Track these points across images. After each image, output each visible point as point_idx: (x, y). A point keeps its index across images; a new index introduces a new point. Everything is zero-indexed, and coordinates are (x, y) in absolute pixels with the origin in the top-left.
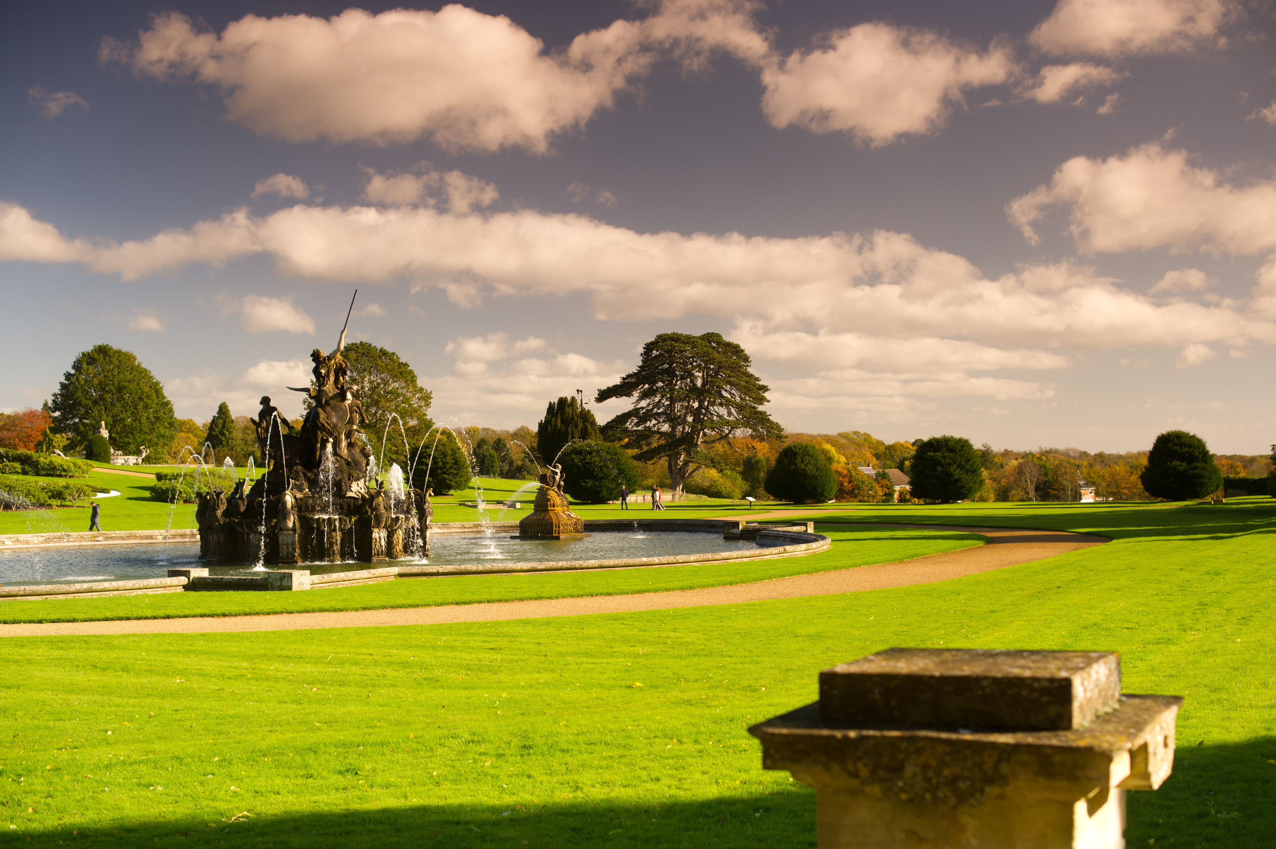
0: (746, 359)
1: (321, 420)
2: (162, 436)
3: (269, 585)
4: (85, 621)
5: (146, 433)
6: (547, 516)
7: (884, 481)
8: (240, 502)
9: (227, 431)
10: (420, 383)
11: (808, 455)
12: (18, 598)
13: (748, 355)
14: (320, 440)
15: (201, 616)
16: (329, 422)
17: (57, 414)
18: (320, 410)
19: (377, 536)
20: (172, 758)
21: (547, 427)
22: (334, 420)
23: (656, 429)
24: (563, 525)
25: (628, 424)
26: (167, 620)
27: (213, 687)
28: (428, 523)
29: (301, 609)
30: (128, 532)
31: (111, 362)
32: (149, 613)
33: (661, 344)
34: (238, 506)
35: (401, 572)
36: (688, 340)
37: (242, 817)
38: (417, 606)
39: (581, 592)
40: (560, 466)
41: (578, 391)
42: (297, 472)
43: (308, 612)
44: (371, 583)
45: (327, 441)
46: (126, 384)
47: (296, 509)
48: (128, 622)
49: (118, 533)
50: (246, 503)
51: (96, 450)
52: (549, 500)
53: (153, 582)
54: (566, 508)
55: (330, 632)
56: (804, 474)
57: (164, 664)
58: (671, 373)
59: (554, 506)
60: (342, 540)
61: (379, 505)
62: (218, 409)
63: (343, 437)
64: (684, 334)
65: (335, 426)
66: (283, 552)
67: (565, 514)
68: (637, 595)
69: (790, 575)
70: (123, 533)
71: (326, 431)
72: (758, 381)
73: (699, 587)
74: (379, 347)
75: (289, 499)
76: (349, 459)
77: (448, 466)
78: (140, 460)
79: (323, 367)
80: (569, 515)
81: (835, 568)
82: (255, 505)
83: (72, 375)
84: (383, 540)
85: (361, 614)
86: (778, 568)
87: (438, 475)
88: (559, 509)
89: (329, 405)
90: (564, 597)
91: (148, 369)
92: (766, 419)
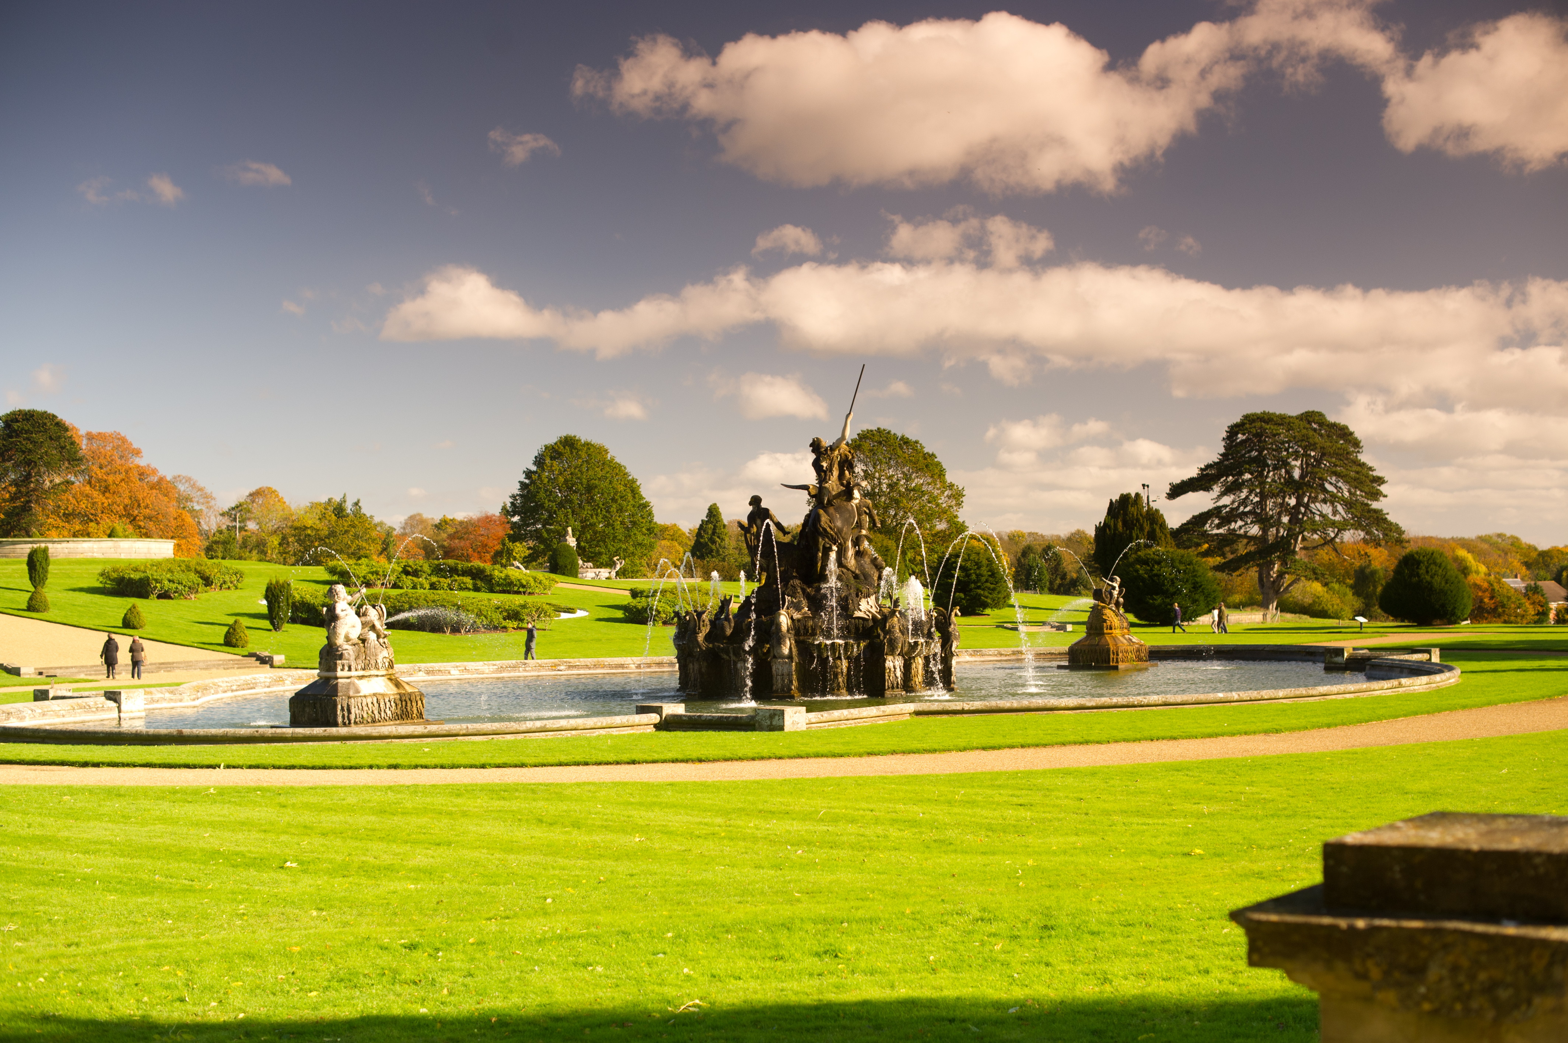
0: (1356, 444)
1: (822, 523)
2: (640, 544)
3: (757, 725)
4: (535, 766)
5: (620, 540)
6: (1103, 640)
7: (1536, 596)
8: (726, 623)
9: (719, 537)
10: (949, 478)
11: (1435, 563)
12: (459, 738)
13: (1359, 438)
14: (821, 548)
15: (673, 762)
16: (832, 526)
17: (516, 519)
18: (821, 512)
19: (891, 665)
20: (618, 933)
21: (1105, 531)
22: (839, 524)
23: (1242, 532)
24: (1122, 652)
25: (1208, 525)
26: (632, 766)
27: (679, 848)
28: (953, 649)
29: (793, 753)
30: (595, 660)
31: (579, 457)
32: (612, 757)
33: (1248, 426)
34: (723, 629)
35: (917, 709)
36: (1282, 421)
37: (694, 1006)
38: (934, 751)
39: (1139, 736)
40: (1118, 579)
41: (1144, 485)
42: (794, 587)
43: (801, 757)
44: (881, 722)
45: (830, 549)
46: (597, 482)
47: (793, 632)
48: (585, 767)
49: (583, 661)
50: (733, 625)
51: (561, 562)
52: (1105, 621)
53: (618, 720)
54: (1126, 631)
55: (825, 782)
56: (1430, 587)
57: (622, 818)
58: (1260, 462)
59: (1111, 629)
60: (849, 668)
61: (893, 627)
62: (707, 511)
63: (850, 544)
64: (1278, 413)
65: (840, 531)
66: (778, 684)
67: (1125, 639)
68: (1208, 740)
69: (1405, 716)
70: (589, 661)
71: (828, 537)
72: (1372, 471)
73: (1287, 729)
74: (899, 435)
75: (784, 620)
76: (857, 572)
77: (983, 579)
78: (613, 574)
79: (825, 459)
80: (1130, 640)
81: (1464, 707)
82: (744, 627)
83: (535, 472)
84: (898, 670)
85: (866, 760)
86: (1390, 707)
87: (971, 590)
88: (1117, 632)
89: (832, 505)
90: (1116, 741)
91: (622, 464)
92: (1382, 519)
